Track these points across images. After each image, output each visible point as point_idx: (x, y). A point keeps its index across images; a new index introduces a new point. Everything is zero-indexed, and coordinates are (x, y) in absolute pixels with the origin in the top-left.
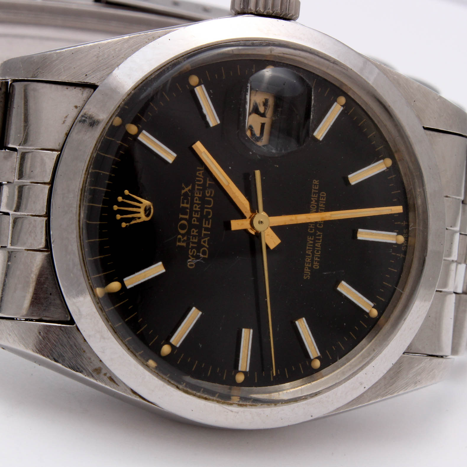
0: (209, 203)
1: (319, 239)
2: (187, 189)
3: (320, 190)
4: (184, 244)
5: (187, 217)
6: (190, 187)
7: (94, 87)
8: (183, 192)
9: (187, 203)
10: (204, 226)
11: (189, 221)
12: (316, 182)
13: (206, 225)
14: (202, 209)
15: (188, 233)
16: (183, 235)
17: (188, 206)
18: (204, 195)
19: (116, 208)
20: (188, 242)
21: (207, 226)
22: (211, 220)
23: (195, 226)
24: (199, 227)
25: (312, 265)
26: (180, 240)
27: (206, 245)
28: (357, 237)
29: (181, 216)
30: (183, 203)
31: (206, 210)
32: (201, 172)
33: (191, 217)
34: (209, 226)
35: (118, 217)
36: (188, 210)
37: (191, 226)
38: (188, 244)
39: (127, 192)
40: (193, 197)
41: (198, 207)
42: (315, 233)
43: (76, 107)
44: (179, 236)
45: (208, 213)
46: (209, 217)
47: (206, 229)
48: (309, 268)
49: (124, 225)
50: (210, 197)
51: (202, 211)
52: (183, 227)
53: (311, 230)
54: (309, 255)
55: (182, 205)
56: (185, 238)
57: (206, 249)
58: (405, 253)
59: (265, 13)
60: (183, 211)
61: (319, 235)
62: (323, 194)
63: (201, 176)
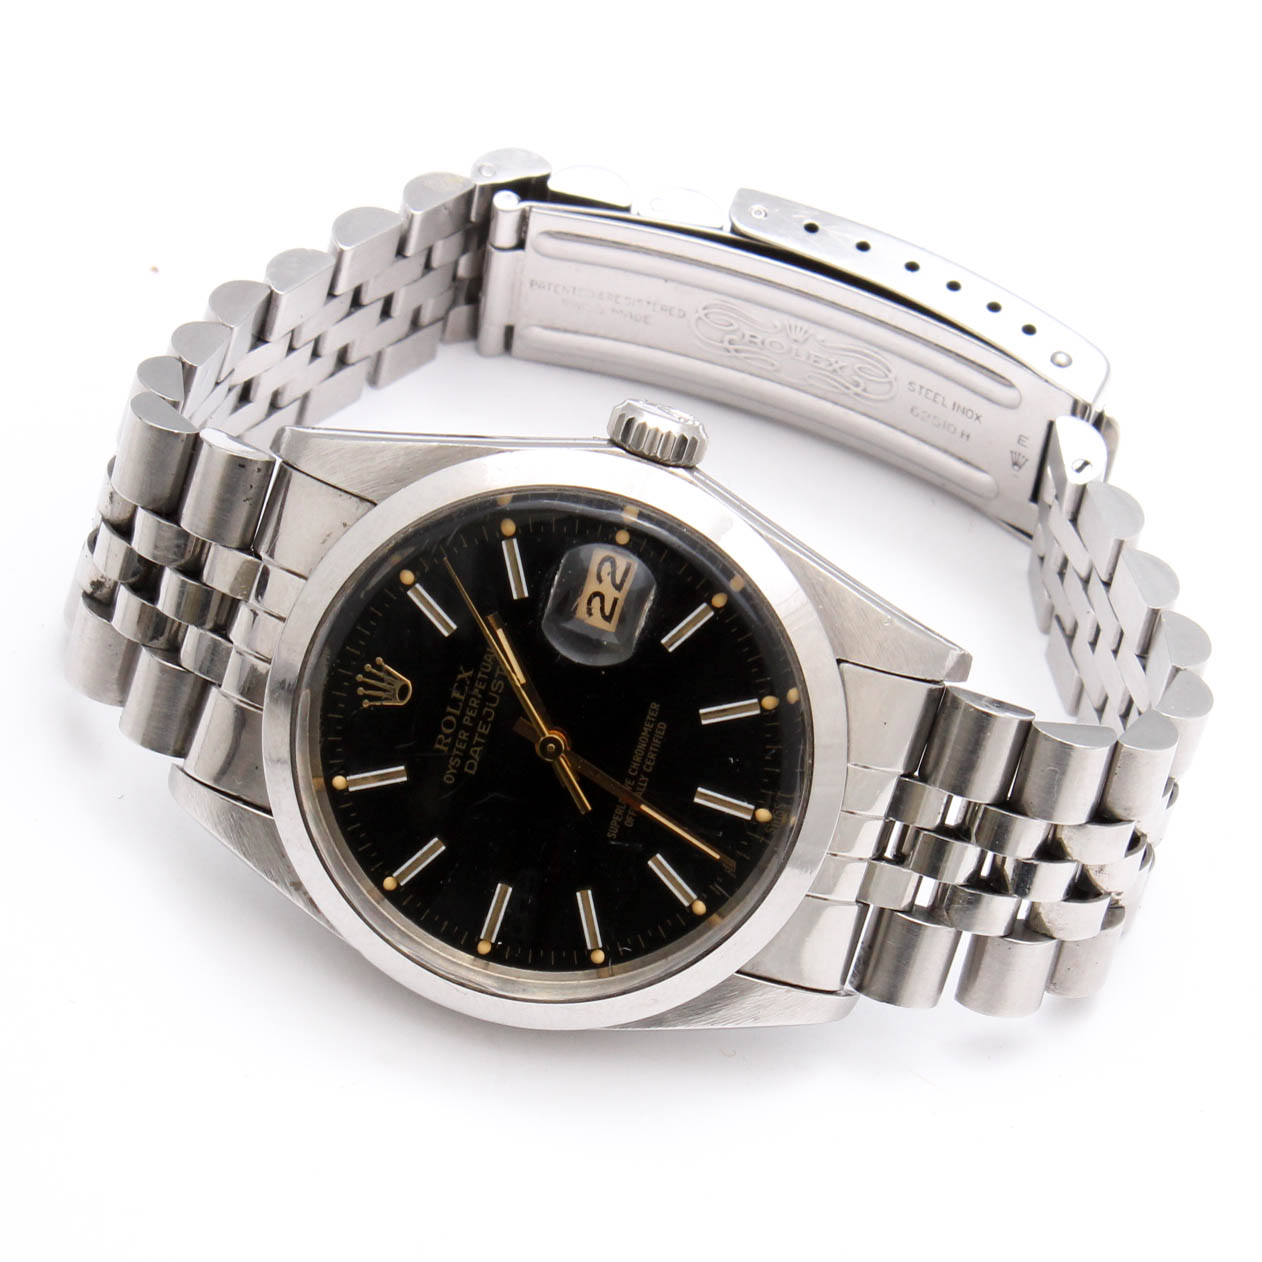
0: (493, 700)
1: (642, 787)
2: (466, 675)
3: (659, 719)
4: (446, 749)
5: (458, 712)
6: (471, 673)
8: (459, 677)
9: (462, 694)
10: (479, 730)
11: (459, 718)
12: (655, 706)
13: (483, 729)
14: (482, 706)
15: (455, 735)
16: (447, 736)
17: (463, 698)
18: (488, 688)
19: (360, 677)
20: (452, 746)
21: (483, 731)
22: (490, 725)
23: (466, 728)
24: (472, 731)
25: (624, 819)
26: (440, 742)
27: (477, 757)
29: (449, 709)
30: (456, 692)
31: (486, 709)
33: (463, 714)
34: (487, 733)
35: (361, 691)
36: (461, 704)
37: (461, 726)
38: (451, 750)
39: (380, 660)
40: (472, 687)
41: (476, 702)
42: (639, 775)
44: (441, 736)
45: (489, 714)
46: (489, 719)
47: (481, 735)
48: (618, 823)
49: (366, 704)
50: (496, 692)
51: (481, 709)
52: (449, 725)
53: (633, 771)
55: (454, 694)
56: (449, 740)
57: (473, 761)
60: (455, 703)
61: (644, 782)
62: (663, 726)
63: (490, 661)
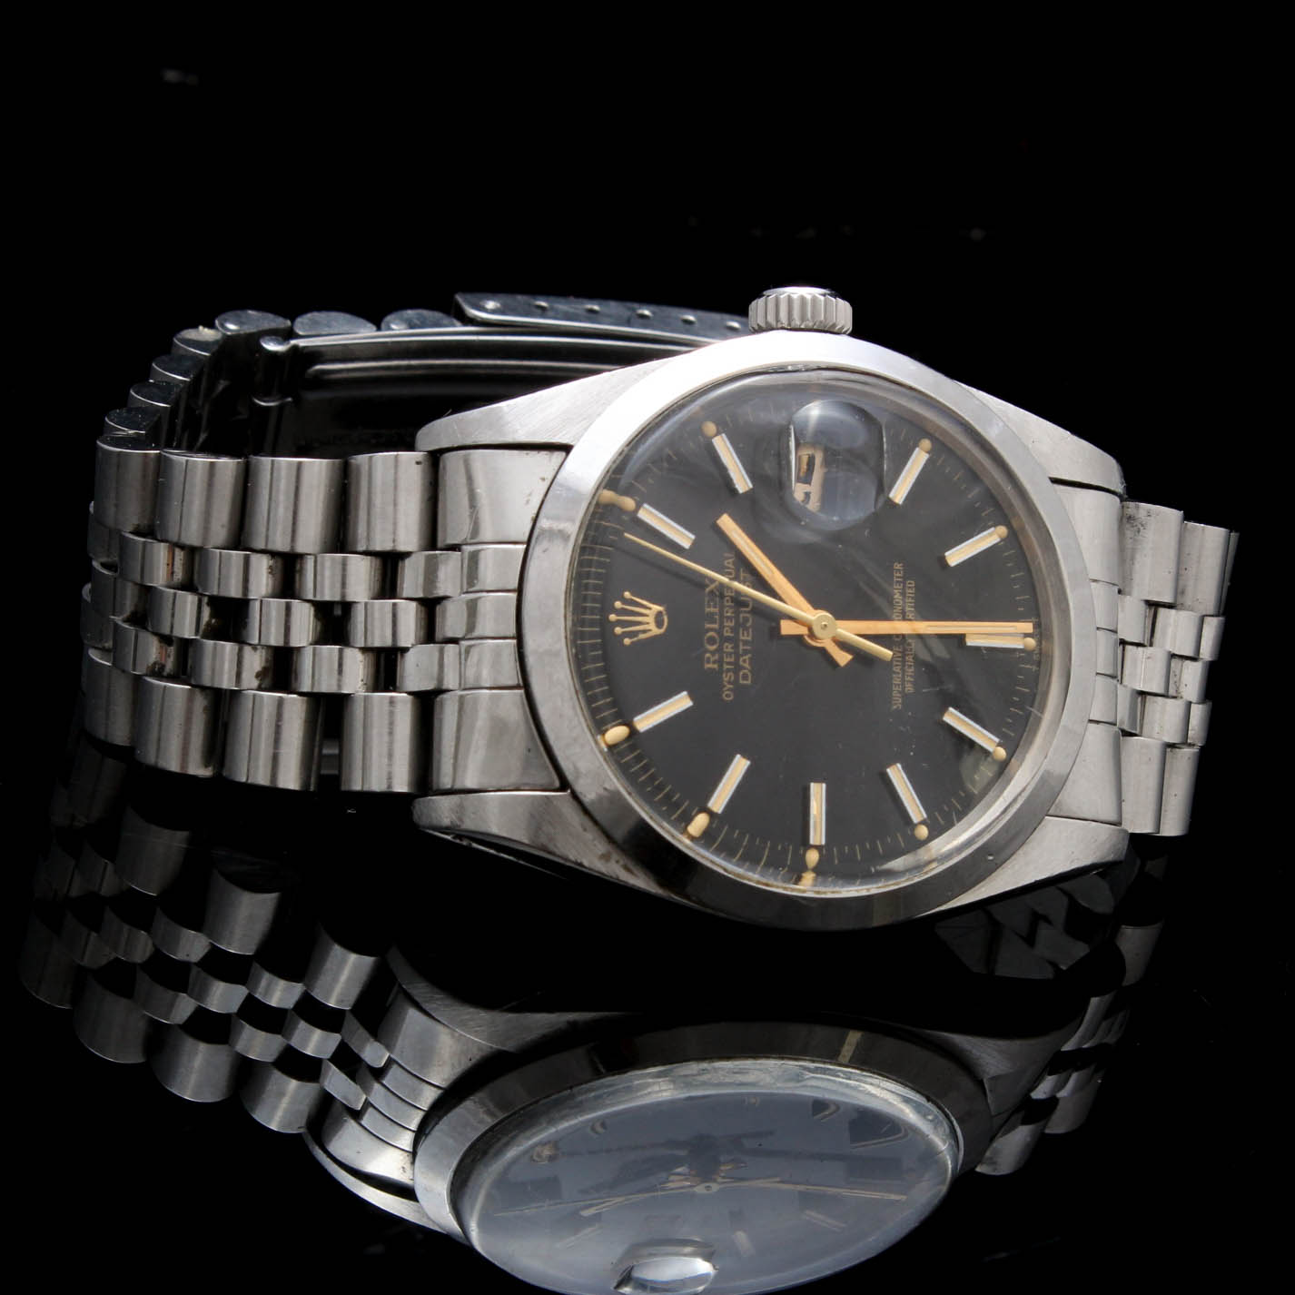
0: (745, 604)
2: (712, 586)
3: (905, 578)
4: (716, 666)
5: (716, 626)
7: (567, 449)
8: (707, 590)
9: (715, 607)
10: (741, 638)
11: (720, 632)
12: (898, 566)
13: (746, 636)
14: (736, 613)
15: (720, 650)
16: (713, 653)
17: (717, 610)
19: (613, 617)
20: (720, 662)
21: (745, 638)
22: (750, 630)
23: (728, 639)
24: (734, 641)
25: (904, 687)
26: (708, 661)
27: (747, 665)
28: (965, 643)
29: (708, 626)
30: (709, 607)
31: (741, 615)
32: (730, 560)
33: (722, 627)
34: (750, 638)
35: (618, 630)
36: (717, 617)
37: (723, 639)
38: (721, 666)
39: (627, 594)
40: (722, 597)
41: (730, 611)
42: (904, 640)
43: (543, 479)
44: (708, 655)
45: (746, 620)
46: (748, 625)
47: (745, 643)
48: (900, 692)
49: (627, 642)
51: (737, 618)
52: (712, 641)
54: (898, 673)
55: (707, 610)
56: (716, 657)
57: (746, 671)
58: (1039, 664)
59: (802, 327)
60: (711, 618)
62: (911, 583)
63: (731, 566)
